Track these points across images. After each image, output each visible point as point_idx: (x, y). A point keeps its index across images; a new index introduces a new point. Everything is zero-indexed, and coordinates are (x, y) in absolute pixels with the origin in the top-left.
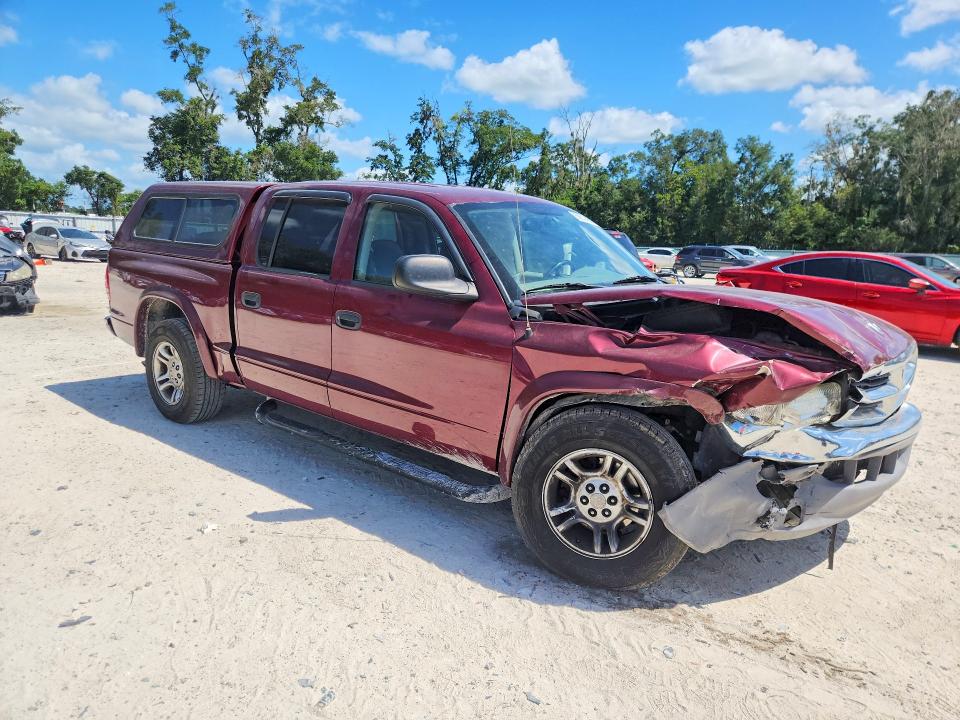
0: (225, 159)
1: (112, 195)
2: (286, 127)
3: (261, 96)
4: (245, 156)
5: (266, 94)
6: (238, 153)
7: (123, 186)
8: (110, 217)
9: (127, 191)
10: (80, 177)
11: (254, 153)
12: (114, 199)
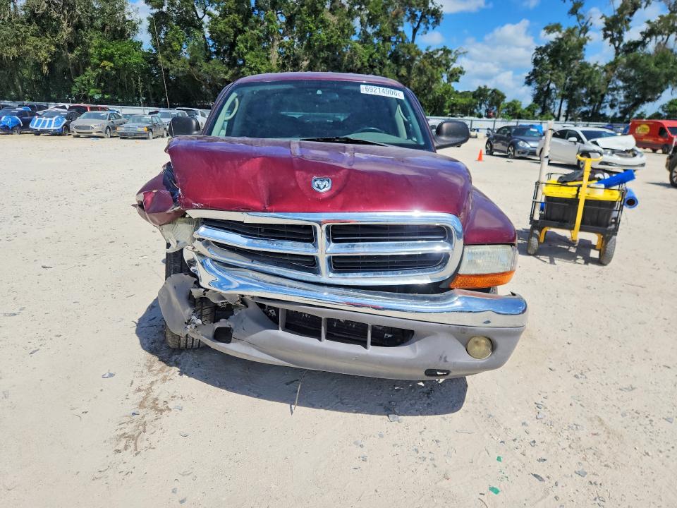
0: (584, 72)
1: (498, 104)
2: (645, 38)
3: (627, 17)
4: (601, 68)
5: (631, 14)
6: (595, 65)
7: (505, 97)
8: (494, 119)
9: (507, 101)
10: (480, 94)
11: (611, 64)
12: (498, 107)
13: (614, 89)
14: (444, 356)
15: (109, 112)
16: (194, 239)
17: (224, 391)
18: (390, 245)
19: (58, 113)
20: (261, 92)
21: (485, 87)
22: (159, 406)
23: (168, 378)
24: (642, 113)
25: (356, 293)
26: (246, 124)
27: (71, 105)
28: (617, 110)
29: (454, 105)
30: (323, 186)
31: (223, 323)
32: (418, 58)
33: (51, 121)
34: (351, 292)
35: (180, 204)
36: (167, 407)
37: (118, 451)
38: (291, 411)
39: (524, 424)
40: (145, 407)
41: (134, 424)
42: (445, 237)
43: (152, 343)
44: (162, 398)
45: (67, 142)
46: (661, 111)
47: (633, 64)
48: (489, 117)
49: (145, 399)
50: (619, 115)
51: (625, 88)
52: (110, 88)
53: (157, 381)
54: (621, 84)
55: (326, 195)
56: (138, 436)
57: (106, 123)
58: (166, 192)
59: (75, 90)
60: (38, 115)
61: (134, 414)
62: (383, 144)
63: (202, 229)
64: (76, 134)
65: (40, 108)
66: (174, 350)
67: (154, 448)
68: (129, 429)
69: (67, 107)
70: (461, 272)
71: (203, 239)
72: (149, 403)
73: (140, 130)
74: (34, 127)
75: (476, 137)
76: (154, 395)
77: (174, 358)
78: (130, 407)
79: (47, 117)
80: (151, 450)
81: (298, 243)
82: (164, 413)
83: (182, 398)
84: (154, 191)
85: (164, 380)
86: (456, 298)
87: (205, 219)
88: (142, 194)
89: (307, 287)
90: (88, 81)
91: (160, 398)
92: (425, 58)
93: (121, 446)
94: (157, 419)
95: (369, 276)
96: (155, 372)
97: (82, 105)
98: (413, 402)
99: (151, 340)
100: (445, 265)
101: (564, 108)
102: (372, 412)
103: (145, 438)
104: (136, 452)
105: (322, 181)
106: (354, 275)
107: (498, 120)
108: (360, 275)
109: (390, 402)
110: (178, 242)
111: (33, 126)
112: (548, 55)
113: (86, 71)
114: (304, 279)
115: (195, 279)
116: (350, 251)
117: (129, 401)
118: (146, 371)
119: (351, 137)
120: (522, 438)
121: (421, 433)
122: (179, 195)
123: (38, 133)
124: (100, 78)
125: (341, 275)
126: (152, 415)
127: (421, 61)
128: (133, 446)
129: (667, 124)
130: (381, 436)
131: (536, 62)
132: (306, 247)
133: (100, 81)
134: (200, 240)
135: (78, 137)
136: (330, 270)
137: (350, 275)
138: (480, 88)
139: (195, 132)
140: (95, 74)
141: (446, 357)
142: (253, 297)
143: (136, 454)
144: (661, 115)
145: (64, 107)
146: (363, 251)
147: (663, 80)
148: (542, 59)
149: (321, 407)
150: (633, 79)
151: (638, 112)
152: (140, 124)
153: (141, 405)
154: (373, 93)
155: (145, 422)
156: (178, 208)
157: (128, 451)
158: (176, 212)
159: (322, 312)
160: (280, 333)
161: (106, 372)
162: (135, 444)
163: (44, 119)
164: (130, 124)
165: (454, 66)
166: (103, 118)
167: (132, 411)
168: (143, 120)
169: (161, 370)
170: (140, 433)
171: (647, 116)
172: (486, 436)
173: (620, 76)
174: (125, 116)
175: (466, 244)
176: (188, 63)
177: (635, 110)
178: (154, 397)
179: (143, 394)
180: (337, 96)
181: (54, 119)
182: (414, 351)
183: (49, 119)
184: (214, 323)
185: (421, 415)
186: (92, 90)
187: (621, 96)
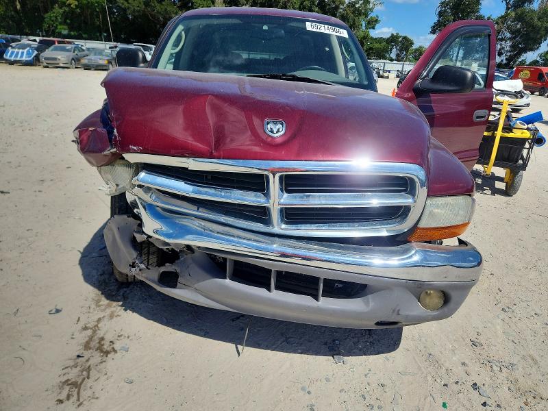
1: (407, 50)
4: (493, 20)
6: (489, 18)
7: (413, 44)
8: (402, 62)
9: (414, 47)
10: (393, 40)
11: (502, 17)
12: (407, 52)
13: (502, 40)
14: (398, 309)
15: (73, 46)
16: (134, 186)
17: (171, 330)
18: (348, 196)
19: (29, 45)
20: (207, 26)
21: (397, 34)
22: (105, 347)
23: (116, 314)
24: (523, 60)
25: (309, 246)
26: (192, 57)
27: (41, 38)
28: (503, 57)
29: (371, 49)
30: (277, 130)
31: (168, 267)
32: (341, 7)
33: (23, 53)
34: (303, 244)
35: (116, 146)
36: (113, 348)
37: (60, 401)
38: (238, 351)
39: (464, 364)
40: (90, 349)
41: (79, 368)
42: (407, 188)
43: (101, 275)
44: (109, 337)
45: (37, 72)
46: (538, 59)
47: (519, 18)
48: (398, 61)
49: (91, 338)
50: (505, 62)
51: (510, 39)
52: (76, 25)
53: (104, 317)
54: (508, 35)
55: (279, 141)
56: (81, 384)
57: (71, 55)
58: (103, 130)
59: (45, 26)
60: (11, 46)
61: (79, 356)
62: (329, 83)
63: (142, 175)
64: (46, 64)
65: (14, 40)
66: (122, 283)
67: (97, 398)
68: (73, 374)
69: (38, 41)
70: (421, 225)
71: (143, 186)
72: (95, 344)
73: (101, 62)
74: (8, 58)
75: (388, 77)
76: (100, 334)
77: (122, 292)
78: (76, 349)
79: (19, 49)
80: (94, 400)
81: (249, 192)
82: (109, 355)
83: (128, 337)
84: (90, 129)
85: (111, 316)
86: (413, 252)
87: (145, 164)
88: (77, 131)
89: (257, 238)
90: (56, 17)
91: (106, 337)
92: (348, 6)
93: (63, 396)
94: (101, 363)
95: (323, 228)
96: (103, 307)
97: (51, 38)
98: (356, 340)
99: (100, 272)
100: (405, 218)
101: (461, 55)
102: (317, 353)
103: (89, 385)
104: (78, 403)
105: (275, 123)
106: (308, 226)
107: (406, 63)
108: (313, 227)
109: (334, 341)
110: (117, 185)
111: (7, 56)
112: (450, 8)
113: (54, 8)
114: (254, 229)
115: (139, 222)
116: (305, 202)
117: (74, 342)
118: (93, 306)
119: (298, 74)
120: (464, 380)
121: (366, 376)
122: (115, 137)
123: (12, 63)
124: (65, 16)
125: (293, 227)
126: (96, 357)
127: (344, 10)
128: (76, 396)
129: (545, 70)
130: (328, 380)
131: (440, 14)
132: (256, 196)
133: (66, 19)
134: (140, 186)
135: (47, 67)
136: (282, 220)
137: (303, 227)
138: (392, 34)
139: (142, 65)
140: (61, 11)
141: (399, 311)
142: (199, 247)
143: (79, 406)
144: (538, 62)
145: (35, 41)
146: (319, 202)
147: (543, 33)
148: (445, 11)
149: (267, 348)
150: (518, 31)
151: (520, 60)
152: (101, 57)
153: (87, 346)
154: (318, 30)
155: (89, 367)
156: (115, 150)
157: (71, 401)
158: (113, 154)
159: (273, 265)
160: (228, 281)
161: (53, 308)
162: (78, 394)
163: (16, 50)
164: (92, 57)
165: (372, 15)
166: (68, 50)
167: (77, 354)
168: (104, 53)
169: (108, 306)
170: (84, 379)
171: (527, 63)
172: (429, 378)
173: (509, 28)
174: (88, 49)
175: (428, 196)
176: (142, 3)
177: (518, 58)
178: (100, 336)
179: (89, 332)
180: (283, 32)
181: (25, 51)
182: (367, 303)
183: (21, 51)
184: (159, 267)
185: (365, 355)
186: (59, 27)
187: (507, 45)
